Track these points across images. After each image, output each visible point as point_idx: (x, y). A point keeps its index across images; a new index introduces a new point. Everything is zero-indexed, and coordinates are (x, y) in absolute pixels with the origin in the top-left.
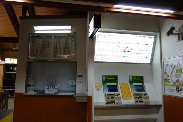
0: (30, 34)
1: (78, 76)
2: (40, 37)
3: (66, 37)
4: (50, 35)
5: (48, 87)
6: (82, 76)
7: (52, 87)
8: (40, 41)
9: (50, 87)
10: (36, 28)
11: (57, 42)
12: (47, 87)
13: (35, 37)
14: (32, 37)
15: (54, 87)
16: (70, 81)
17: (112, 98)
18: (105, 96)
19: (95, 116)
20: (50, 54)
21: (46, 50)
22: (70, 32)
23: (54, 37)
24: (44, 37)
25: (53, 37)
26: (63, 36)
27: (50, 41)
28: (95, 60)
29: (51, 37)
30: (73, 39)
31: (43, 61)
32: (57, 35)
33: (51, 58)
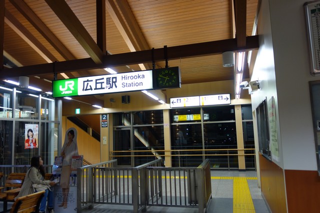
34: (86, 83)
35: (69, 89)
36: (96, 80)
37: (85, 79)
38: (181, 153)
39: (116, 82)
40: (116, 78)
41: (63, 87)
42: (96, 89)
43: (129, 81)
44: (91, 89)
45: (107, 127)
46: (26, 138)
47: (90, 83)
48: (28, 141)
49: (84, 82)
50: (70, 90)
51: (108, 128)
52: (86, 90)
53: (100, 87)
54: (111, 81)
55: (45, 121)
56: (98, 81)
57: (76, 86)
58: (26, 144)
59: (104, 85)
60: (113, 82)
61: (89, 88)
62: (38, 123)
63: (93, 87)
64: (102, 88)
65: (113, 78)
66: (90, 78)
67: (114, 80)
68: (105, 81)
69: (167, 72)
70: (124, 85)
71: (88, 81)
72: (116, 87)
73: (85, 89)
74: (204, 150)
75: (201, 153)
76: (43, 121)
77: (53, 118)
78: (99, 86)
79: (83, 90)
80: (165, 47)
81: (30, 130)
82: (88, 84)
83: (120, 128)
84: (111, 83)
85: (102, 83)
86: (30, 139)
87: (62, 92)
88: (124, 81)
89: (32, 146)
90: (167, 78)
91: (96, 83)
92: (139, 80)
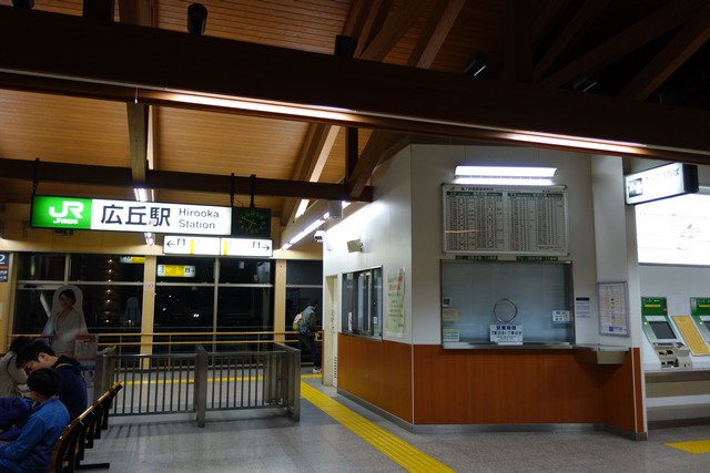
0: (443, 184)
1: (578, 299)
2: (472, 194)
3: (540, 196)
4: (499, 191)
5: (498, 328)
6: (588, 299)
7: (509, 328)
8: (472, 204)
9: (504, 328)
10: (460, 170)
11: (516, 209)
12: (493, 328)
13: (458, 193)
14: (448, 193)
15: (514, 328)
16: (555, 312)
17: (670, 352)
18: (656, 348)
19: (647, 396)
20: (502, 242)
21: (490, 229)
22: (549, 183)
23: (509, 195)
24: (481, 195)
25: (505, 194)
26: (532, 194)
27: (499, 205)
28: (640, 261)
29: (500, 194)
30: (559, 203)
31: (484, 259)
32: (516, 191)
33: (505, 252)
34: (109, 211)
35: (70, 216)
36: (131, 208)
37: (108, 203)
38: (175, 338)
39: (168, 216)
40: (168, 210)
41: (59, 210)
42: (129, 222)
43: (193, 219)
44: (119, 222)
45: (6, 281)
47: (117, 212)
49: (105, 207)
50: (74, 218)
51: (8, 283)
52: (109, 222)
53: (138, 221)
54: (160, 214)
56: (133, 211)
57: (87, 212)
59: (144, 219)
60: (162, 216)
61: (114, 218)
63: (125, 219)
64: (140, 223)
65: (163, 209)
66: (117, 203)
67: (166, 213)
68: (148, 211)
69: (253, 213)
70: (182, 224)
71: (113, 207)
72: (168, 224)
73: (107, 219)
74: (215, 333)
75: (219, 338)
78: (135, 218)
79: (102, 221)
80: (253, 176)
82: (113, 212)
84: (159, 217)
85: (141, 215)
87: (55, 219)
88: (182, 216)
90: (253, 222)
91: (130, 214)
92: (209, 220)
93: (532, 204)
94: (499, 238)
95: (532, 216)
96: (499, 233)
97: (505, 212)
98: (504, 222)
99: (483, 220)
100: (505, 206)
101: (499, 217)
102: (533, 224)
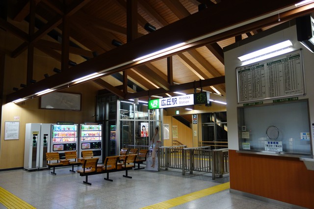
0: (236, 68)
1: (313, 124)
2: (249, 69)
3: (286, 60)
5: (269, 143)
7: (274, 143)
8: (249, 75)
9: (272, 143)
10: (241, 58)
11: (272, 71)
12: (266, 143)
13: (243, 71)
14: (239, 72)
15: (277, 143)
16: (302, 134)
20: (265, 93)
21: (258, 87)
22: (291, 50)
23: (268, 64)
24: (254, 69)
25: (265, 65)
26: (280, 61)
27: (262, 72)
29: (263, 66)
30: (298, 61)
31: (257, 104)
32: (271, 61)
33: (267, 98)
36: (167, 100)
37: (163, 99)
40: (176, 98)
46: (142, 131)
47: (164, 102)
48: (143, 132)
51: (197, 125)
55: (153, 121)
57: (158, 103)
58: (142, 134)
59: (171, 103)
60: (175, 101)
61: (164, 104)
62: (148, 122)
63: (166, 104)
66: (165, 99)
68: (171, 100)
69: (201, 94)
70: (180, 103)
73: (162, 104)
76: (151, 121)
77: (158, 119)
78: (169, 103)
80: (200, 80)
81: (144, 126)
83: (207, 125)
85: (170, 101)
86: (144, 131)
87: (152, 106)
88: (181, 100)
89: (145, 136)
92: (187, 100)
93: (281, 67)
94: (263, 91)
95: (281, 74)
96: (263, 88)
97: (266, 75)
98: (266, 81)
99: (255, 82)
100: (266, 72)
101: (263, 79)
102: (282, 79)
